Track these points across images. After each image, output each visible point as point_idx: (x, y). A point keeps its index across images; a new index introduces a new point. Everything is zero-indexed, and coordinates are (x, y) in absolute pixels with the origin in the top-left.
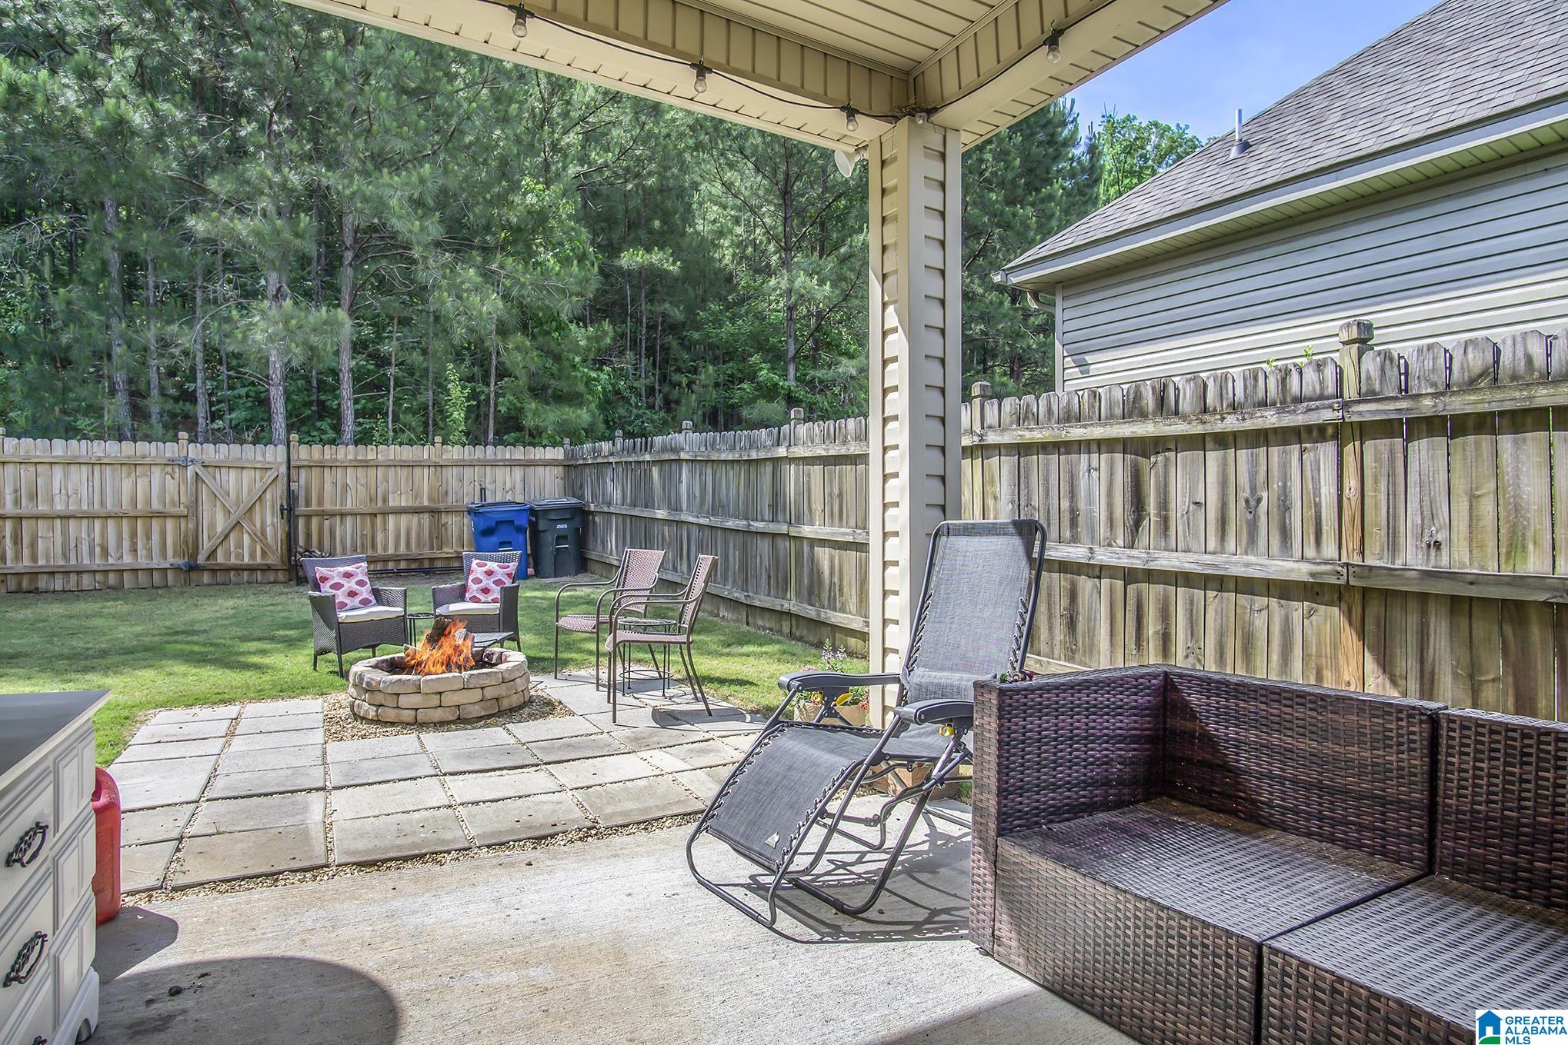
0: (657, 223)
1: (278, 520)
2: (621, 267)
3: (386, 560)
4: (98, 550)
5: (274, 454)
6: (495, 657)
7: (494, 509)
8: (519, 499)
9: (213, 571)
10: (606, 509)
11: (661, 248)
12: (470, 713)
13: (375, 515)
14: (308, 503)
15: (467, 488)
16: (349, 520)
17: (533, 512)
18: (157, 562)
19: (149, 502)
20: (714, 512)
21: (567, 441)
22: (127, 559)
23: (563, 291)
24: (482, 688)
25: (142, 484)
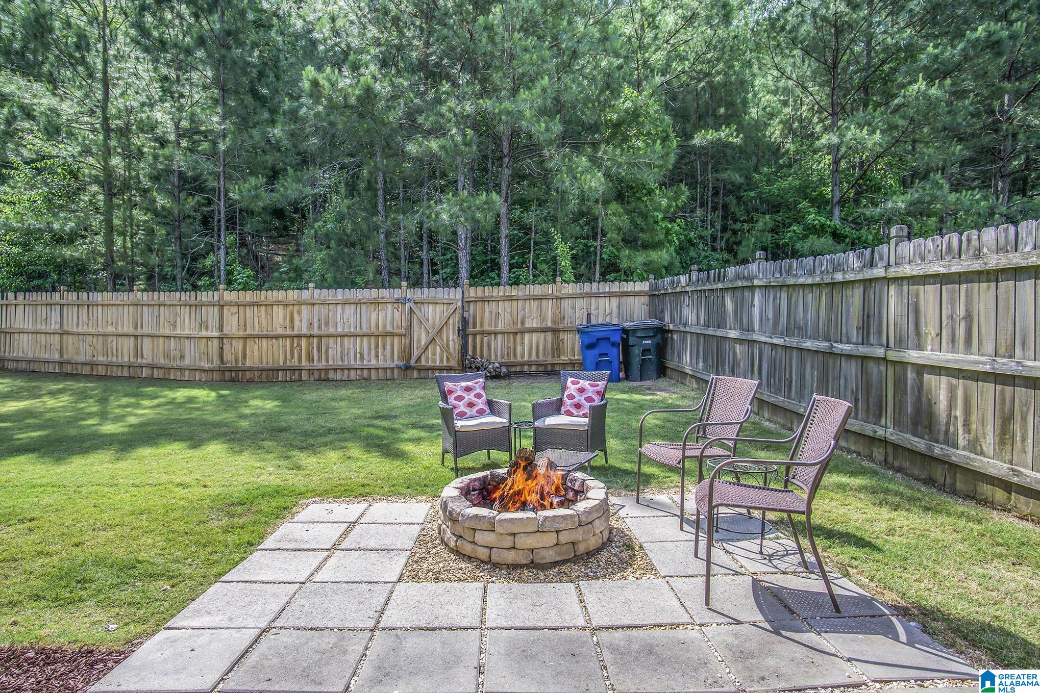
0: (722, 110)
1: (456, 337)
2: (694, 146)
3: (523, 365)
4: (358, 355)
5: (454, 294)
6: (577, 484)
7: (595, 329)
8: (615, 321)
9: (419, 370)
10: (682, 329)
11: (728, 125)
12: (544, 558)
13: (516, 333)
14: (474, 327)
15: (578, 314)
16: (500, 337)
17: (625, 331)
18: (389, 364)
19: (385, 326)
20: (788, 332)
21: (652, 276)
22: (374, 362)
23: (649, 165)
24: (557, 532)
25: (382, 314)
